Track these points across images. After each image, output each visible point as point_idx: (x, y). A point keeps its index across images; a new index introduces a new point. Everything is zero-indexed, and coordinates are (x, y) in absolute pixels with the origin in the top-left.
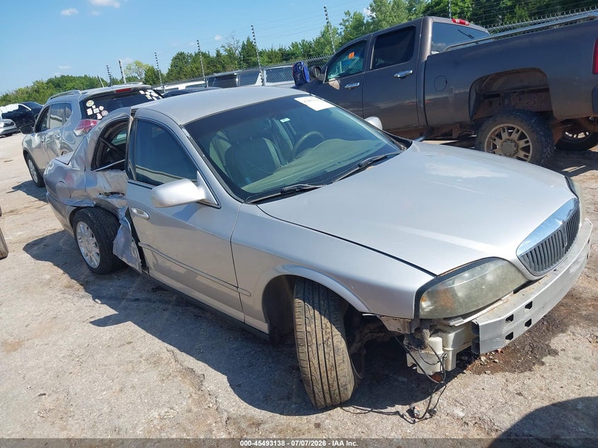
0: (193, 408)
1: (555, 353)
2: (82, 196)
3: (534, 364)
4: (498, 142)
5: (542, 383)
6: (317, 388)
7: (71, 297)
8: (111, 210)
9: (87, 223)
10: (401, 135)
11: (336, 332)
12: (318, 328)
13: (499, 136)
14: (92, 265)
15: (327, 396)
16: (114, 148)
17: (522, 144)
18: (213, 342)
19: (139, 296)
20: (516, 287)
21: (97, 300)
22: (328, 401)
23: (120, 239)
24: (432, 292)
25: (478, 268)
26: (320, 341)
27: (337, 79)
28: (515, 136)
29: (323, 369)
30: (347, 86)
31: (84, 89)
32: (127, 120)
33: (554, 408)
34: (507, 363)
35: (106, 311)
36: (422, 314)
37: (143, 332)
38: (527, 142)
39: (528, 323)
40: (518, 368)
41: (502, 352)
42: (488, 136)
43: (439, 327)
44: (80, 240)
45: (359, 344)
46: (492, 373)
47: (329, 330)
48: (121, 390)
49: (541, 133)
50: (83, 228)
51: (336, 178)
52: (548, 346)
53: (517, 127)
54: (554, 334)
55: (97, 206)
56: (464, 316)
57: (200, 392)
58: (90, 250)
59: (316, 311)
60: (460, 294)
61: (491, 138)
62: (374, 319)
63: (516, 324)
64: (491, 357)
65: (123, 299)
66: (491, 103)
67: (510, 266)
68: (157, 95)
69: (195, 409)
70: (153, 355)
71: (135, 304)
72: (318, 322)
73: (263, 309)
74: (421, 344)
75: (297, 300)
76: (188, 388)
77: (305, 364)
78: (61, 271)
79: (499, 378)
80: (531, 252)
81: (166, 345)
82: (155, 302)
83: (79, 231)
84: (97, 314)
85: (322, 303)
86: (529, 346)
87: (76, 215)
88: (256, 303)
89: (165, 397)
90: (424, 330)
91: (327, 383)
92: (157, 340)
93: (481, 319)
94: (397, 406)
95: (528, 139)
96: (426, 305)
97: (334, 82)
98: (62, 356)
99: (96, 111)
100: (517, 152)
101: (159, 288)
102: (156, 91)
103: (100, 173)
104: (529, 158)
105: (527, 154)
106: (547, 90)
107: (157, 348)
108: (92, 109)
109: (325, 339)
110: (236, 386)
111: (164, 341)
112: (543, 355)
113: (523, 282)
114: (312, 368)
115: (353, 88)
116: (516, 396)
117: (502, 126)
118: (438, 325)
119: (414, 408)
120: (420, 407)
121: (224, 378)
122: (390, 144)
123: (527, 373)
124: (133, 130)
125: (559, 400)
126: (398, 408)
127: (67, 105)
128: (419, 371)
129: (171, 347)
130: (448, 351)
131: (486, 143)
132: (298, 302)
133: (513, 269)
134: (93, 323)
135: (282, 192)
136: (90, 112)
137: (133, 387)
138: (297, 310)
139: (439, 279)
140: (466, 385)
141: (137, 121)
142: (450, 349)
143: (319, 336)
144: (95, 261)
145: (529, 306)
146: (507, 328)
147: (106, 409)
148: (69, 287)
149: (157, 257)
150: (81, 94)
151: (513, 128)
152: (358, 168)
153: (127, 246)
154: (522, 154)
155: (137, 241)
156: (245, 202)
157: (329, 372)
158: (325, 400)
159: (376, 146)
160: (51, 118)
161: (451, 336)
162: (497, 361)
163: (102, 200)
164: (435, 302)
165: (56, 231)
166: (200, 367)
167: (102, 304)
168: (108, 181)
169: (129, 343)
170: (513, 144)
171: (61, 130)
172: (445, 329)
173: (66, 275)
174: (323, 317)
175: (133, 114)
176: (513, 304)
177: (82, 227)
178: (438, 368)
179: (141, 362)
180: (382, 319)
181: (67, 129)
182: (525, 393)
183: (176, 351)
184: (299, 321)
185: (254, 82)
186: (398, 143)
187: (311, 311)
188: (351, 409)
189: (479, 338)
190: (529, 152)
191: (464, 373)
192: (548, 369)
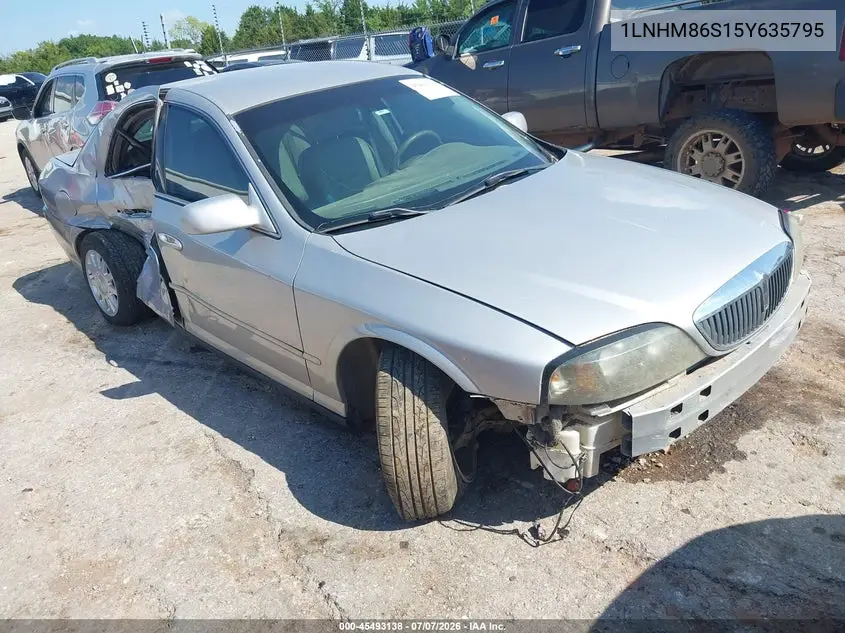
0: (234, 515)
1: (742, 456)
2: (93, 213)
3: (711, 471)
4: (697, 156)
5: (718, 498)
6: (405, 494)
7: (75, 355)
8: (134, 234)
9: (99, 252)
10: (552, 141)
11: (433, 418)
12: (409, 413)
13: (699, 147)
14: (107, 311)
15: (419, 505)
16: (139, 146)
17: (731, 159)
18: (271, 424)
19: (171, 358)
20: (689, 365)
21: (112, 362)
22: (420, 511)
23: (147, 277)
24: (566, 368)
25: (636, 337)
26: (411, 431)
27: (472, 54)
28: (722, 148)
29: (413, 468)
30: (486, 65)
31: (102, 56)
32: (152, 105)
33: (731, 532)
34: (674, 468)
35: (124, 377)
36: (552, 398)
37: (174, 408)
38: (739, 157)
39: (704, 416)
40: (689, 476)
41: (669, 453)
42: (684, 146)
43: (577, 416)
44: (91, 277)
45: (470, 435)
46: (652, 481)
47: (423, 416)
48: (138, 487)
49: (759, 145)
50: (95, 259)
51: (452, 200)
52: (733, 446)
53: (725, 135)
54: (744, 431)
55: (115, 229)
56: (612, 404)
57: (246, 494)
58: (104, 290)
59: (407, 389)
60: (607, 372)
61: (687, 148)
62: (486, 403)
63: (686, 416)
64: (653, 460)
65: (149, 361)
66: (691, 99)
67: (681, 334)
68: (210, 70)
69: (237, 518)
70: (186, 441)
71: (166, 369)
72: (409, 404)
73: (338, 383)
74: (549, 440)
75: (382, 373)
76: (230, 488)
77: (388, 461)
78: (64, 319)
79: (661, 488)
80: (714, 316)
81: (205, 427)
82: (192, 368)
83: (88, 263)
84: (110, 381)
85: (416, 377)
86: (707, 446)
87: (84, 241)
88: (329, 373)
89: (197, 499)
90: (554, 421)
91: (418, 488)
92: (192, 420)
93: (636, 409)
94: (516, 522)
95: (741, 152)
96: (558, 386)
97: (468, 59)
98: (58, 437)
99: (120, 89)
100: (722, 170)
101: (200, 348)
102: (209, 64)
103: (119, 180)
104: (740, 180)
105: (737, 174)
106: (772, 82)
107: (192, 431)
108: (114, 87)
109: (417, 428)
110: (297, 488)
111: (201, 421)
112: (726, 459)
113: (700, 357)
114: (398, 467)
115: (494, 68)
116: (681, 513)
117: (705, 131)
118: (574, 415)
119: (539, 526)
120: (547, 525)
121: (281, 476)
122: (536, 154)
123: (700, 483)
124: (163, 120)
125: (740, 522)
126: (518, 524)
127: (78, 79)
128: (546, 476)
129: (211, 431)
130: (588, 450)
131: (680, 155)
132: (384, 377)
133: (688, 340)
134: (104, 393)
135: (370, 219)
136: (110, 90)
137: (154, 484)
138: (381, 386)
139: (578, 350)
140: (614, 498)
141: (169, 106)
142: (591, 447)
143: (410, 423)
144: (112, 306)
145: (706, 392)
146: (672, 422)
147: (114, 511)
148: (74, 342)
149: (196, 304)
150: (98, 63)
151: (720, 136)
152: (484, 188)
153: (155, 287)
154: (729, 174)
155: (168, 280)
156: (316, 231)
157: (421, 473)
158: (415, 511)
159: (515, 155)
160: (55, 96)
161: (594, 430)
162: (661, 465)
163: (120, 220)
164: (570, 383)
165: (61, 262)
166: (249, 459)
167: (119, 367)
168: (129, 192)
169: (153, 423)
170: (718, 159)
171: (70, 116)
172: (585, 419)
173: (72, 325)
174: (416, 398)
175: (162, 97)
176: (683, 389)
177: (93, 257)
178: (573, 474)
179: (167, 450)
180: (497, 402)
181: (78, 114)
182: (694, 511)
183: (218, 436)
184: (383, 402)
185: (357, 54)
186: (546, 152)
187: (400, 389)
188: (452, 523)
189: (631, 434)
190: (739, 171)
191: (614, 480)
192: (729, 479)
